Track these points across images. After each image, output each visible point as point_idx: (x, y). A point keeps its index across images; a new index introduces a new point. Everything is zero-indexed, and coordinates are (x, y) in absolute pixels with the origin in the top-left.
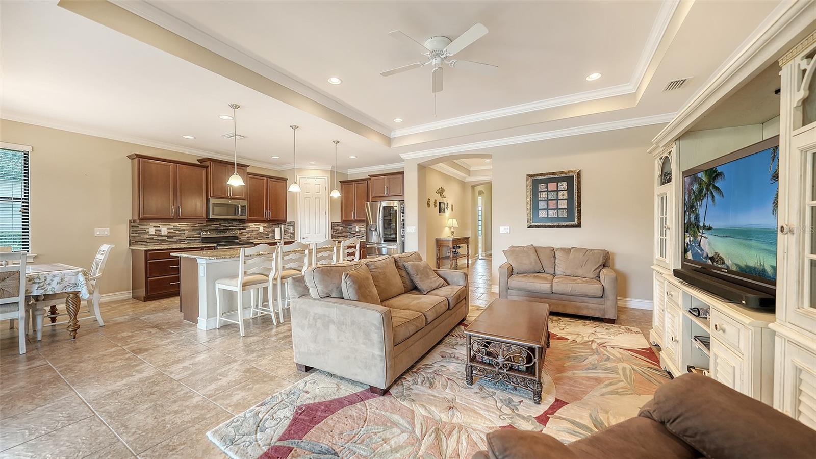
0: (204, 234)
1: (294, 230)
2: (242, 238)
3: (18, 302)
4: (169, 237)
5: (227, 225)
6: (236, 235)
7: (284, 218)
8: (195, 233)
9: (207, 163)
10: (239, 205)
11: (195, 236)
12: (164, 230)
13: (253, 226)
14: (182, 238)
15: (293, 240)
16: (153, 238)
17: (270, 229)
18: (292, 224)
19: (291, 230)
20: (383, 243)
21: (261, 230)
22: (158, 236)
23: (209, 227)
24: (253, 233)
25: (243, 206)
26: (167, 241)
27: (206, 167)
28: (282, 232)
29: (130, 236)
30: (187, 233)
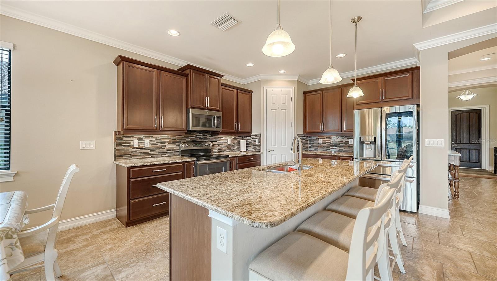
0: (183, 147)
1: (260, 142)
2: (215, 150)
4: (152, 150)
5: (202, 137)
6: (210, 148)
7: (250, 131)
8: (174, 146)
9: (188, 71)
10: (215, 117)
11: (175, 148)
12: (147, 143)
13: (223, 138)
14: (165, 150)
15: (258, 153)
16: (137, 151)
17: (235, 142)
18: (259, 136)
19: (257, 142)
20: (386, 160)
21: (229, 142)
22: (142, 149)
23: (187, 140)
24: (223, 146)
25: (218, 118)
26: (150, 154)
27: (186, 75)
28: (247, 144)
29: (115, 149)
30: (168, 146)
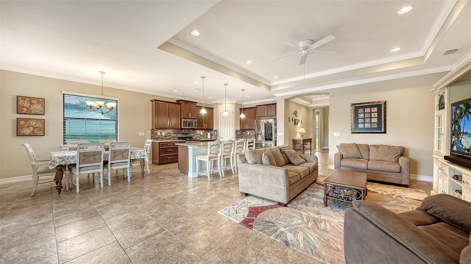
0: (179, 136)
2: (194, 137)
3: (127, 162)
4: (166, 137)
5: (188, 131)
6: (191, 136)
7: (212, 128)
8: (175, 135)
9: (181, 102)
10: (194, 122)
12: (164, 134)
13: (198, 132)
14: (171, 137)
15: (217, 139)
16: (159, 137)
17: (205, 133)
18: (216, 131)
19: (216, 134)
20: (264, 141)
21: (202, 134)
22: (161, 136)
23: (181, 132)
24: (198, 135)
25: (195, 122)
26: (165, 139)
27: (180, 104)
28: (211, 135)
29: (151, 136)
30: (172, 135)
